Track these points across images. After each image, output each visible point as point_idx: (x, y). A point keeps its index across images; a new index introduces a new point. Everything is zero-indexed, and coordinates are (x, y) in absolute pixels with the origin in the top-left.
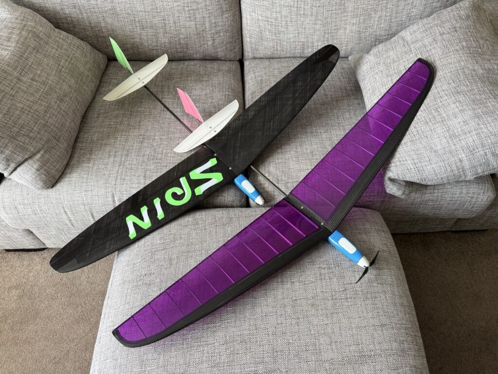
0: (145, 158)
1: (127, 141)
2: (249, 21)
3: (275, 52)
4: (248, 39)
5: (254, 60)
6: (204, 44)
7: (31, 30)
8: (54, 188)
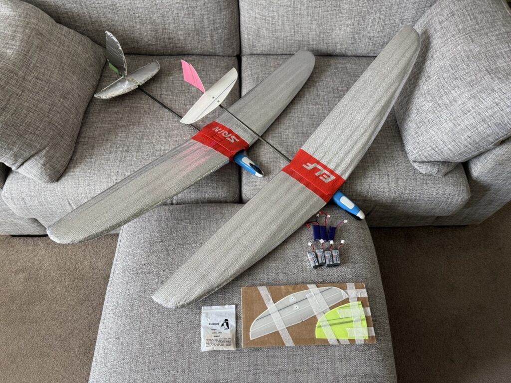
0: (144, 154)
1: (127, 136)
2: (246, 19)
3: (272, 49)
4: (246, 36)
5: (251, 56)
6: (202, 41)
7: (34, 28)
8: (59, 182)
